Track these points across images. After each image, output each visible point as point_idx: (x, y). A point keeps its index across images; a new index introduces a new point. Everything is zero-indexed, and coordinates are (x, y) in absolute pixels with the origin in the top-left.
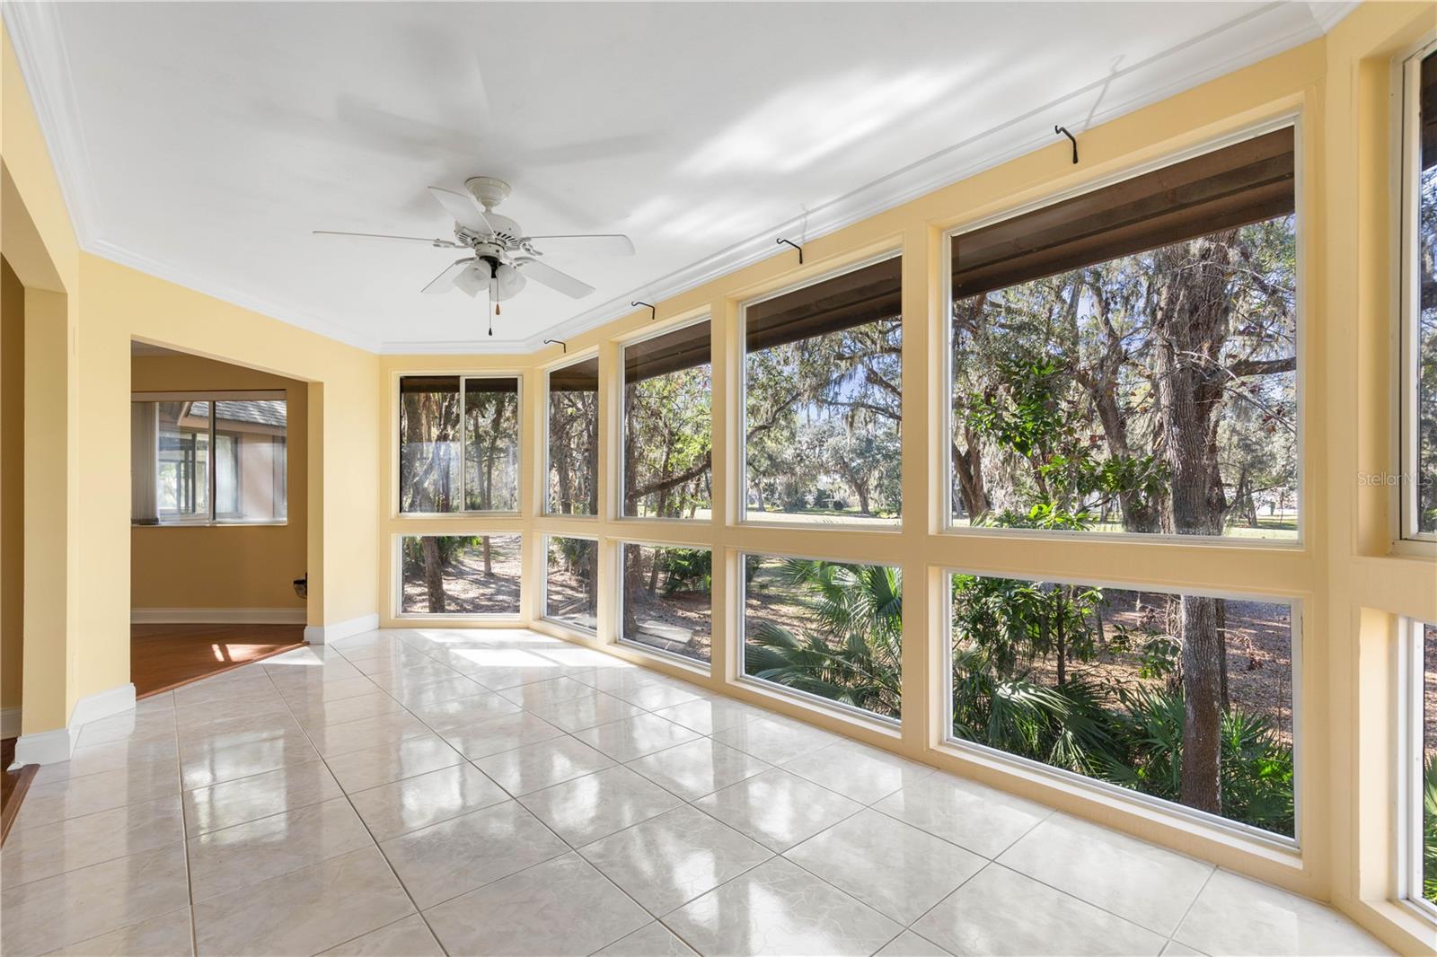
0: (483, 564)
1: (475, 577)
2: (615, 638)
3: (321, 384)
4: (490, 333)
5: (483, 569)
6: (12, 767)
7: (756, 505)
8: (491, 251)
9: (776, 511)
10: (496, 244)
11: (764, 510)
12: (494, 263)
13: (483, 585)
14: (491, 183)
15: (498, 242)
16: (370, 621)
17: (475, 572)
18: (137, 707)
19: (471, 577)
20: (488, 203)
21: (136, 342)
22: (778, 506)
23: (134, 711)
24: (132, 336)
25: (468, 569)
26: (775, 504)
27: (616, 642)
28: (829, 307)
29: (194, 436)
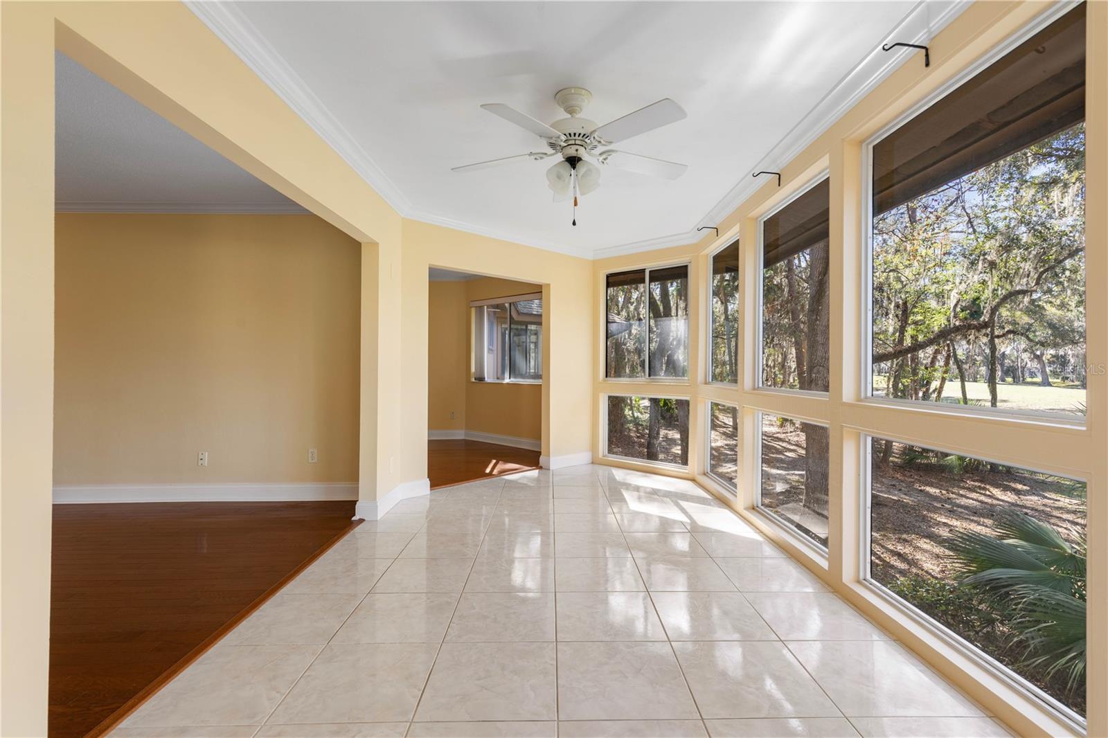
0: (731, 419)
1: (724, 429)
2: (753, 506)
3: (549, 285)
4: (574, 223)
5: (731, 424)
6: (354, 518)
7: (1039, 379)
8: (571, 152)
9: (1068, 387)
10: (575, 144)
11: (1049, 384)
12: (573, 161)
13: (729, 437)
14: (573, 91)
15: (577, 142)
16: (583, 457)
17: (725, 425)
18: (431, 494)
19: (722, 430)
20: (571, 110)
21: (432, 268)
22: (1073, 381)
23: (429, 497)
24: (430, 265)
25: (720, 423)
26: (1067, 378)
27: (753, 509)
28: (1010, 118)
29: (527, 327)
